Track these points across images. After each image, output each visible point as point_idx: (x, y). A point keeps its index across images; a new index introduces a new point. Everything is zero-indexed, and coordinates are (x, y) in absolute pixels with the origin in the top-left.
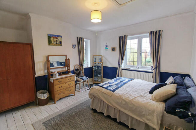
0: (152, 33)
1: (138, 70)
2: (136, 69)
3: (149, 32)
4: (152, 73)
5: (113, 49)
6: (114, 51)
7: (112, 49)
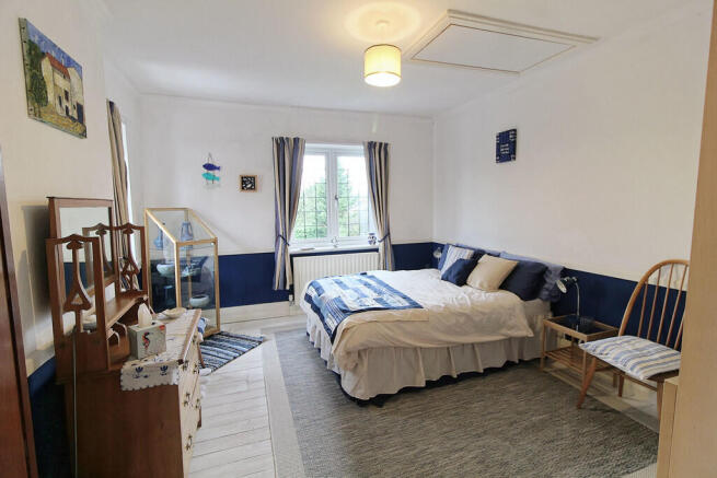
0: (371, 146)
1: (336, 250)
2: (330, 248)
3: (364, 144)
4: (377, 250)
5: (248, 183)
6: (250, 188)
7: (243, 182)
